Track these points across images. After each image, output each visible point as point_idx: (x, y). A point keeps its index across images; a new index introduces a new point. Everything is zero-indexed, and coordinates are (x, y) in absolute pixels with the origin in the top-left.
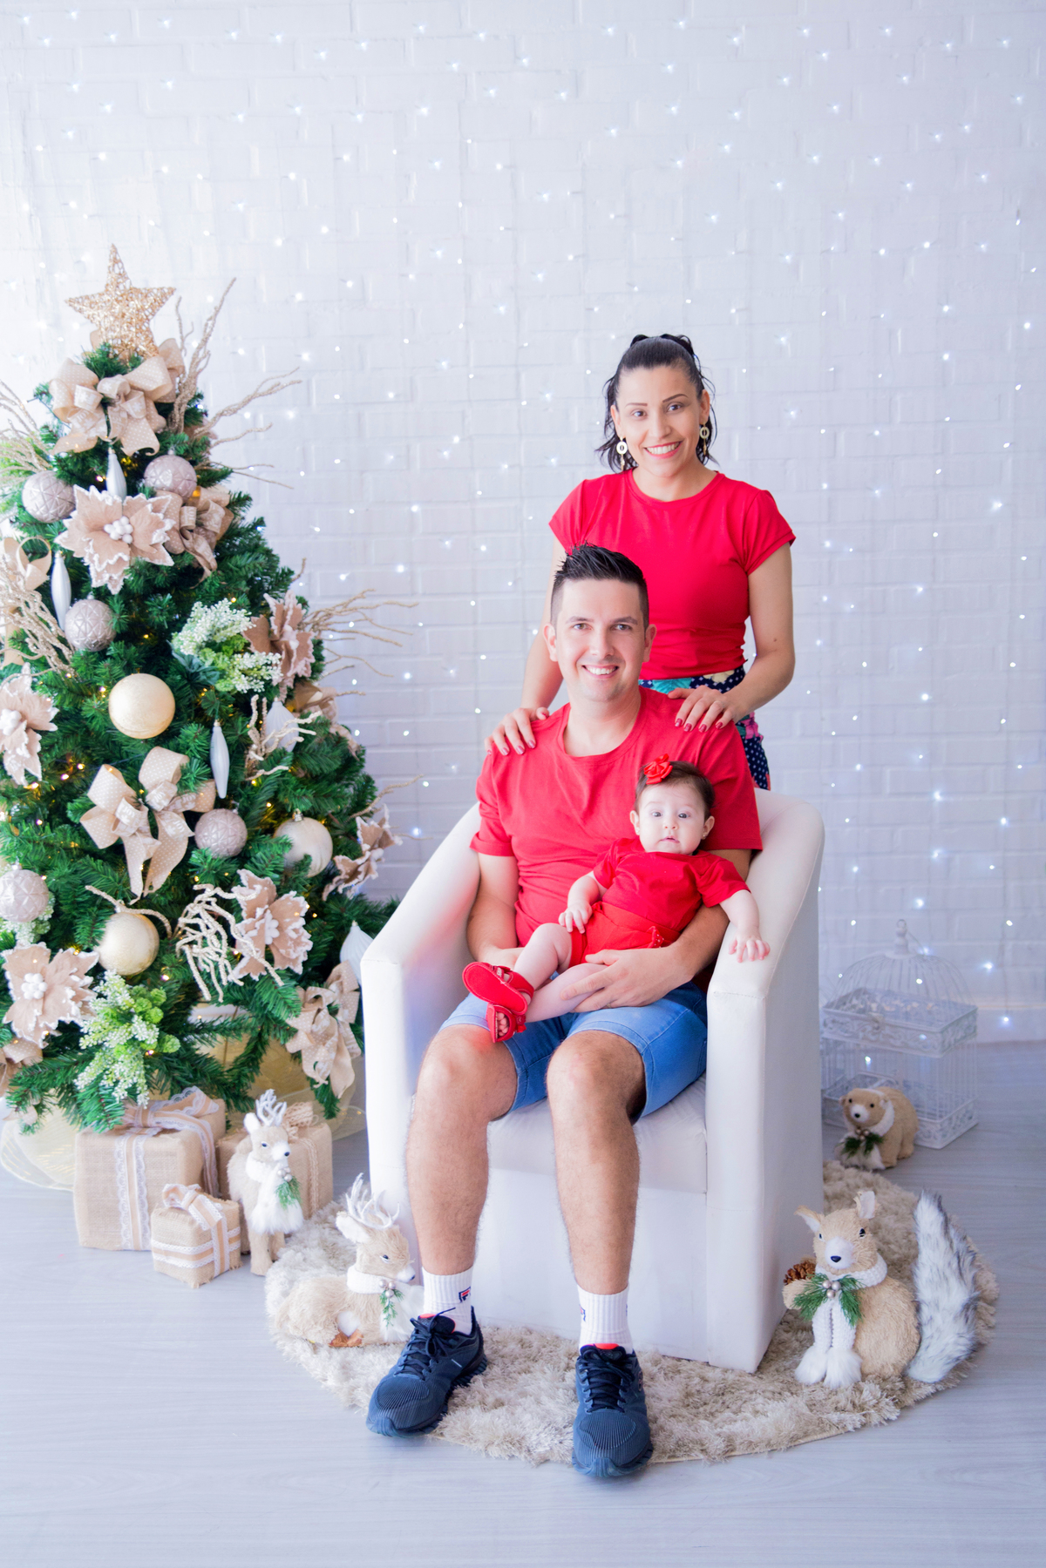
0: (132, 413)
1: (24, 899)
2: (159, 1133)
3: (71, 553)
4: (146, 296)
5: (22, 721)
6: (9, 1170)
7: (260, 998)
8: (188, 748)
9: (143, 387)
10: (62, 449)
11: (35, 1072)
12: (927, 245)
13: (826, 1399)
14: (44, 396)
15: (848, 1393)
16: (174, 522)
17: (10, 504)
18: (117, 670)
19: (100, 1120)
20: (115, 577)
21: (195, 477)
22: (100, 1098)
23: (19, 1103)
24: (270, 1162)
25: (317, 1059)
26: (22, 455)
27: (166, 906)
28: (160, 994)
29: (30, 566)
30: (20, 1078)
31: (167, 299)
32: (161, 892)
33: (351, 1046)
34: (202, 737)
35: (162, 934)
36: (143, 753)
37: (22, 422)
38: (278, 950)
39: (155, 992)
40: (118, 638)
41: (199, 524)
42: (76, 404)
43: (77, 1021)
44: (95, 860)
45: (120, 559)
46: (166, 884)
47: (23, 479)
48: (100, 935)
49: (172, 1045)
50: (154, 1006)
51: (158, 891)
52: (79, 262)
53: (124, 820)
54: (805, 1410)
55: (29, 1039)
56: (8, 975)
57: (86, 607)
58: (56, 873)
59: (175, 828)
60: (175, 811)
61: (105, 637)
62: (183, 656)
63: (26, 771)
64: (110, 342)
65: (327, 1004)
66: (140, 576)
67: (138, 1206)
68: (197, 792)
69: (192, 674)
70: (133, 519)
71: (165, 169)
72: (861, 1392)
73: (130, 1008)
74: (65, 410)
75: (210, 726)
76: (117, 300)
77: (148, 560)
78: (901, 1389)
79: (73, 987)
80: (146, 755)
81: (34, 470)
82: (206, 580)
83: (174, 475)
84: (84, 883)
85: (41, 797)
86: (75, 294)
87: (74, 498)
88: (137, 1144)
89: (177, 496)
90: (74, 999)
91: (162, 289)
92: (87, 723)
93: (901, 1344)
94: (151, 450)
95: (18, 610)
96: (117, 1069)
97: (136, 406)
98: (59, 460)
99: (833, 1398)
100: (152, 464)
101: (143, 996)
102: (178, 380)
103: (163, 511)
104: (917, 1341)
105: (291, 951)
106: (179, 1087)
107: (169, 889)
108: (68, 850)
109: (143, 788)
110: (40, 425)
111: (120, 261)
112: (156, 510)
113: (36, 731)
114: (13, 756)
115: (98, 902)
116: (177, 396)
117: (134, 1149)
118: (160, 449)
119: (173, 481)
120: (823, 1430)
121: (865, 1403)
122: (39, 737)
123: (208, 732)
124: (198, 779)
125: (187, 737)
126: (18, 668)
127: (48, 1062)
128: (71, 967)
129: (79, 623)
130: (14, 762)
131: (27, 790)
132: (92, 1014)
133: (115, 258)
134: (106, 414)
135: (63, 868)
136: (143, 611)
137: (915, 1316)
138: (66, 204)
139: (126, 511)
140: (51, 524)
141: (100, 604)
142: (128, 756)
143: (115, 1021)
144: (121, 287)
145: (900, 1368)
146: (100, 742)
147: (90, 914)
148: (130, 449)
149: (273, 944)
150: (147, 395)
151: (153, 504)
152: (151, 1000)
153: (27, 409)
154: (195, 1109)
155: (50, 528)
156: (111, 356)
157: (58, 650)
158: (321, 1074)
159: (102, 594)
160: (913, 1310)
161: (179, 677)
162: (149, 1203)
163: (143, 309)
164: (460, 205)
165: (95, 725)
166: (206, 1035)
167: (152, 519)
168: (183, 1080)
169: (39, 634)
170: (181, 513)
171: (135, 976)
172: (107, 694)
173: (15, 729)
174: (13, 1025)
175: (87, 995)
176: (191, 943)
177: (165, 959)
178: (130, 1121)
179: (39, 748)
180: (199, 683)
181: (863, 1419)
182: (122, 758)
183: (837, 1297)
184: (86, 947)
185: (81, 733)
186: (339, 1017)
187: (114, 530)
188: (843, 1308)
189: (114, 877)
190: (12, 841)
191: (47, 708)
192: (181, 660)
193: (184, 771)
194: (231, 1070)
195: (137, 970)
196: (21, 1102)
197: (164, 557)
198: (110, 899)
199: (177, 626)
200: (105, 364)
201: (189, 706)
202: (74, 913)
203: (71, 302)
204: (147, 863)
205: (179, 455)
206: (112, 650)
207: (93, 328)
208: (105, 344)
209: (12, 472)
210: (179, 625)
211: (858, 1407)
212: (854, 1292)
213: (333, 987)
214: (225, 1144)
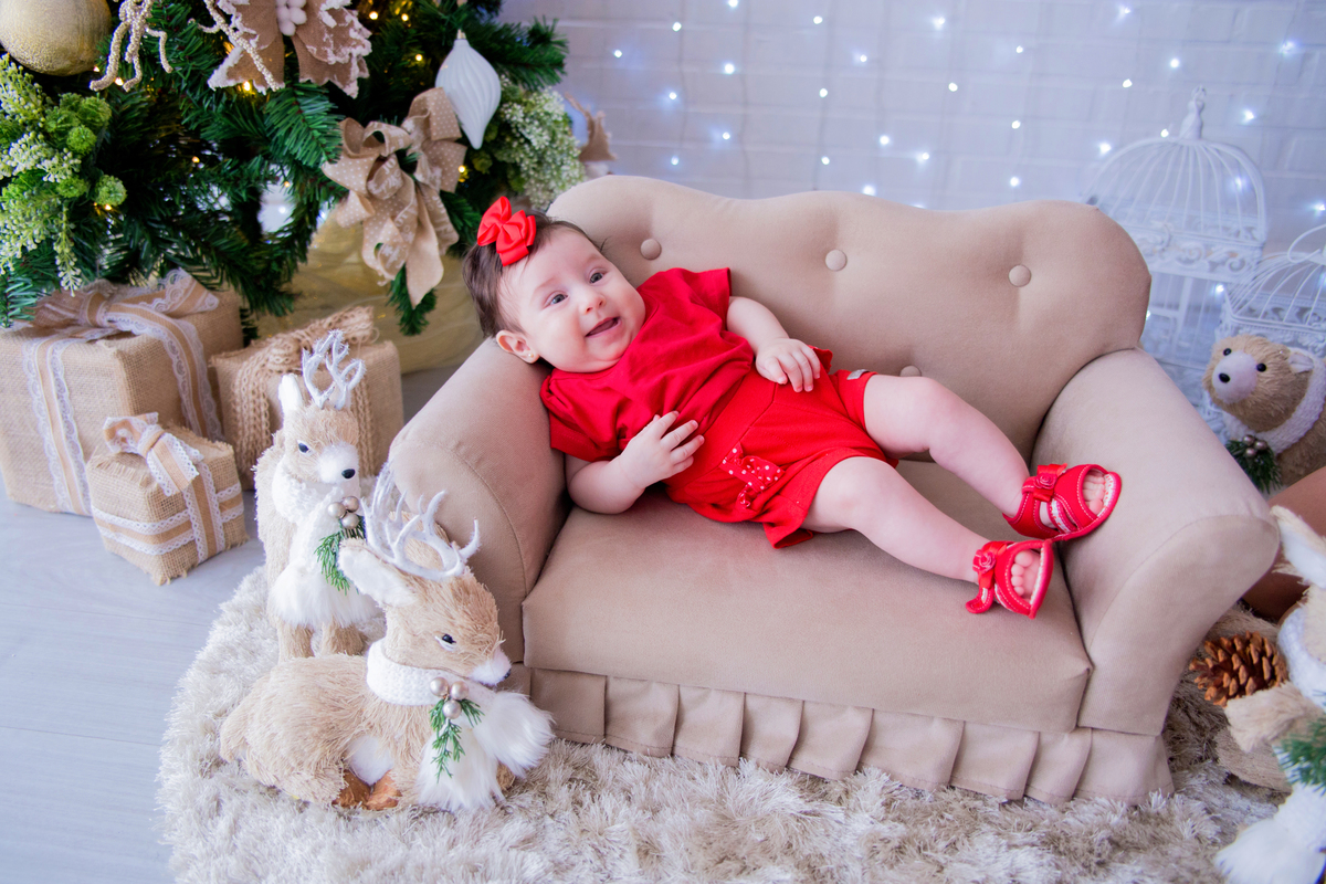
24: (314, 484)
25: (381, 239)
33: (442, 228)
38: (304, 45)
49: (112, 192)
50: (81, 123)
65: (393, 149)
88: (53, 352)
105: (330, 51)
117: (48, 359)
149: (296, 35)
154: (171, 303)
158: (388, 265)
162: (83, 447)
186: (419, 176)
213: (409, 123)
214: (223, 364)
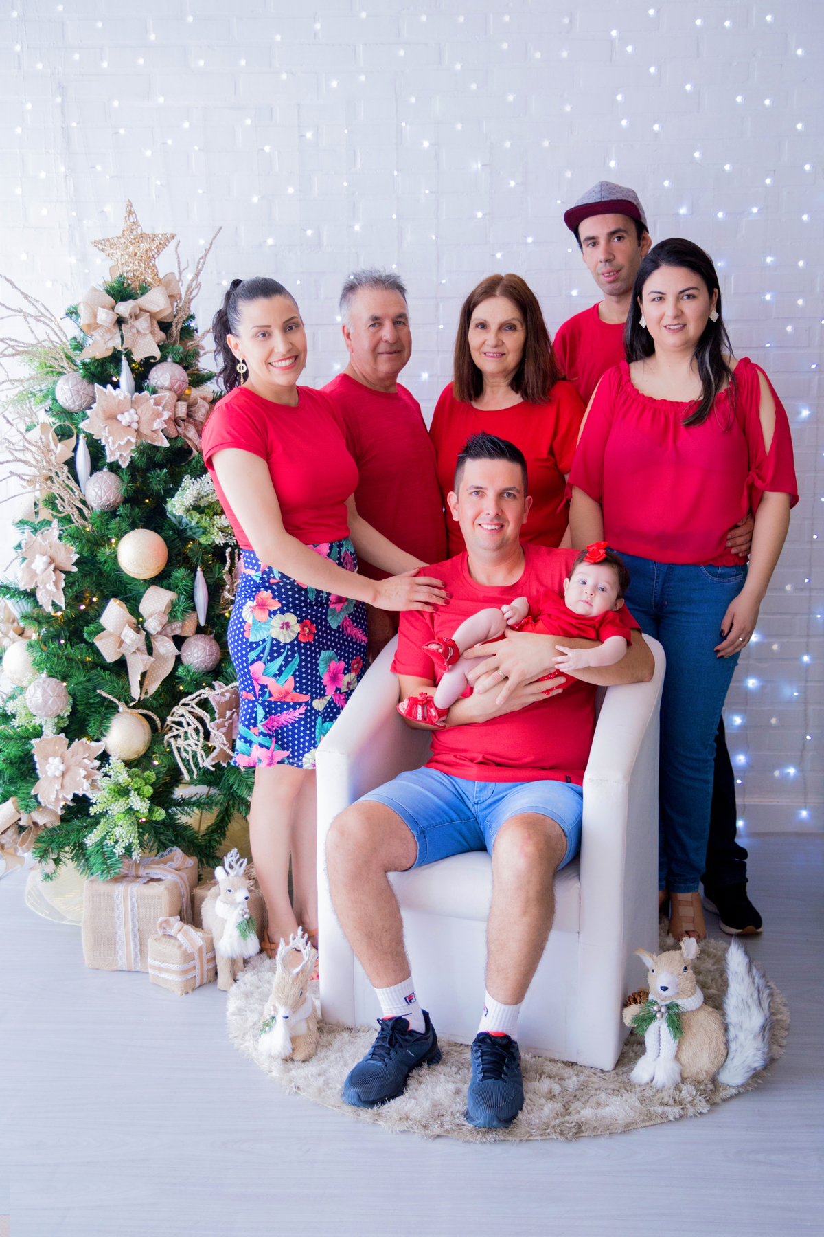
0: (140, 329)
1: (49, 700)
2: (148, 882)
3: (91, 435)
4: (153, 240)
5: (51, 563)
6: (32, 908)
7: (228, 780)
8: (177, 587)
9: (149, 310)
10: (86, 356)
11: (55, 833)
12: (755, 210)
13: (653, 1096)
14: (74, 315)
15: (671, 1091)
16: (170, 414)
17: (45, 397)
18: (124, 525)
19: (103, 871)
20: (125, 455)
21: (187, 379)
22: (104, 854)
23: (42, 857)
24: (233, 904)
26: (56, 359)
27: (157, 708)
28: (151, 775)
29: (60, 445)
30: (43, 837)
31: (169, 242)
32: (154, 697)
34: (188, 579)
35: (154, 729)
36: (142, 590)
37: (56, 334)
39: (147, 773)
40: (125, 501)
41: (190, 415)
42: (98, 322)
43: (87, 794)
44: (104, 671)
45: (129, 441)
46: (158, 691)
47: (56, 378)
48: (107, 728)
49: (160, 814)
50: (146, 784)
51: (151, 696)
52: (102, 212)
53: (127, 641)
54: (637, 1104)
55: (50, 807)
56: (36, 758)
57: (102, 477)
58: (74, 681)
59: (165, 647)
60: (166, 635)
61: (115, 501)
62: (175, 516)
63: (53, 602)
64: (125, 274)
66: (144, 454)
67: (131, 937)
68: (183, 621)
69: (182, 530)
70: (139, 411)
71: (170, 142)
72: (681, 1091)
73: (128, 786)
74: (89, 326)
75: (194, 571)
76: (131, 242)
77: (150, 442)
78: (711, 1090)
79: (85, 769)
80: (145, 592)
81: (64, 371)
82: (194, 458)
83: (171, 377)
84: (95, 689)
85: (64, 622)
86: (99, 237)
87: (94, 394)
88: (131, 889)
89: (173, 394)
90: (85, 777)
91: (165, 234)
92: (101, 566)
93: (713, 1056)
94: (154, 358)
95: (50, 478)
96: (117, 831)
97: (143, 324)
98: (84, 364)
99: (659, 1095)
100: (154, 368)
101: (138, 776)
102: (176, 304)
103: (162, 405)
104: (725, 1053)
106: (163, 847)
107: (160, 695)
108: (84, 663)
109: (142, 617)
110: (70, 337)
111: (134, 213)
112: (157, 404)
113: (61, 571)
114: (44, 590)
115: (106, 704)
116: (175, 317)
117: (129, 893)
118: (161, 357)
119: (171, 382)
120: (650, 1119)
121: (684, 1100)
122: (64, 576)
123: (192, 575)
124: (184, 611)
125: (177, 578)
126: (49, 523)
127: (65, 826)
128: (84, 753)
129: (96, 489)
130: (44, 595)
131: (54, 617)
132: (99, 790)
133: (130, 210)
134: (121, 330)
135: (79, 677)
136: (145, 481)
137: (724, 1034)
138: (94, 168)
139: (134, 404)
140: (76, 413)
141: (113, 476)
142: (131, 592)
143: (116, 794)
144: (134, 232)
145: (711, 1074)
146: (110, 581)
147: (100, 712)
148: (138, 357)
150: (152, 315)
151: (155, 399)
152: (144, 779)
153: (60, 325)
154: (175, 864)
155: (76, 416)
156: (125, 285)
157: (80, 510)
159: (115, 468)
160: (723, 1031)
161: (171, 533)
162: (140, 935)
163: (151, 249)
164: (396, 173)
165: (107, 568)
166: (186, 808)
167: (153, 409)
168: (167, 842)
169: (66, 497)
170: (176, 407)
171: (132, 761)
172: (117, 544)
173: (46, 569)
174: (39, 796)
175: (95, 774)
176: (176, 737)
177: (156, 748)
178: (126, 872)
179: (63, 585)
180: (187, 538)
181: (681, 1112)
182: (126, 594)
183: (664, 1018)
184: (95, 738)
185: (95, 574)
187: (125, 419)
188: (669, 1026)
189: (118, 684)
190: (42, 655)
191: (70, 554)
192: (173, 519)
193: (173, 605)
194: (204, 835)
195: (135, 756)
196: (43, 855)
197: (163, 440)
198: (115, 700)
199: (171, 493)
200: (120, 292)
201: (179, 555)
202: (87, 712)
203: (96, 243)
204: (144, 675)
205: (175, 362)
206: (121, 511)
207: (112, 263)
208: (121, 276)
209: (47, 373)
210: (172, 492)
211: (678, 1103)
212: (678, 1015)
214: (199, 892)
